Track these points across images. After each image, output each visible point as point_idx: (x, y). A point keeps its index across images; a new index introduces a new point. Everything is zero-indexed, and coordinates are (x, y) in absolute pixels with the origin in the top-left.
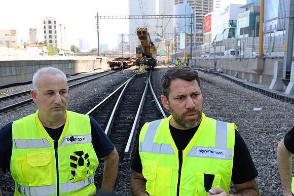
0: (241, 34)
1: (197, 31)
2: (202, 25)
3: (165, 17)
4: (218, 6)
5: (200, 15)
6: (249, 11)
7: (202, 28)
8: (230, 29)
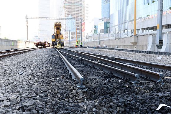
0: (100, 32)
1: (77, 31)
2: (79, 28)
3: (67, 19)
4: (87, 19)
5: (78, 23)
6: (104, 22)
7: (79, 30)
8: (95, 30)
